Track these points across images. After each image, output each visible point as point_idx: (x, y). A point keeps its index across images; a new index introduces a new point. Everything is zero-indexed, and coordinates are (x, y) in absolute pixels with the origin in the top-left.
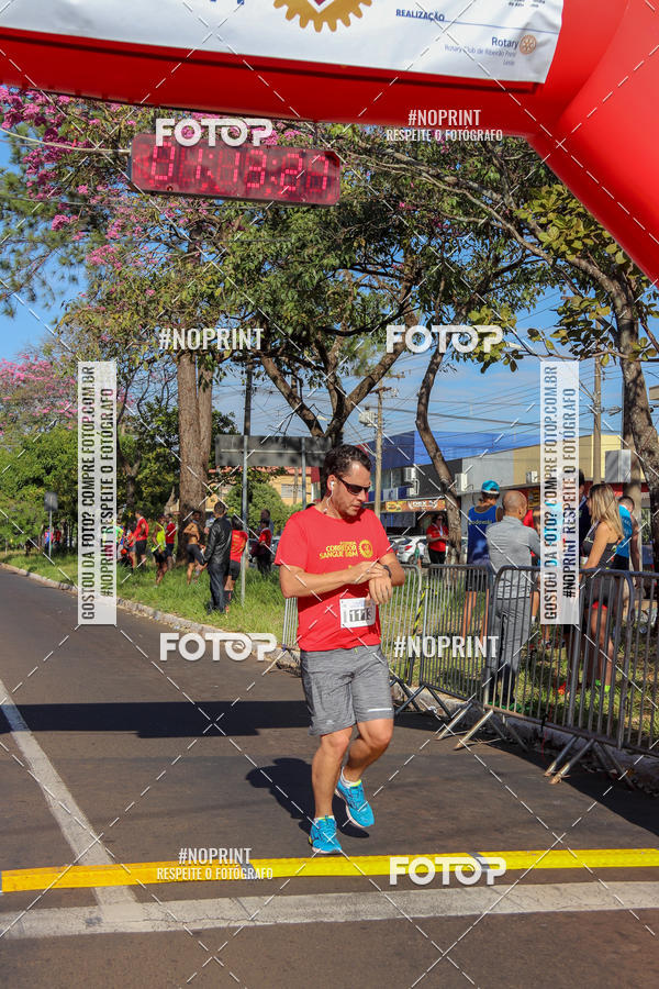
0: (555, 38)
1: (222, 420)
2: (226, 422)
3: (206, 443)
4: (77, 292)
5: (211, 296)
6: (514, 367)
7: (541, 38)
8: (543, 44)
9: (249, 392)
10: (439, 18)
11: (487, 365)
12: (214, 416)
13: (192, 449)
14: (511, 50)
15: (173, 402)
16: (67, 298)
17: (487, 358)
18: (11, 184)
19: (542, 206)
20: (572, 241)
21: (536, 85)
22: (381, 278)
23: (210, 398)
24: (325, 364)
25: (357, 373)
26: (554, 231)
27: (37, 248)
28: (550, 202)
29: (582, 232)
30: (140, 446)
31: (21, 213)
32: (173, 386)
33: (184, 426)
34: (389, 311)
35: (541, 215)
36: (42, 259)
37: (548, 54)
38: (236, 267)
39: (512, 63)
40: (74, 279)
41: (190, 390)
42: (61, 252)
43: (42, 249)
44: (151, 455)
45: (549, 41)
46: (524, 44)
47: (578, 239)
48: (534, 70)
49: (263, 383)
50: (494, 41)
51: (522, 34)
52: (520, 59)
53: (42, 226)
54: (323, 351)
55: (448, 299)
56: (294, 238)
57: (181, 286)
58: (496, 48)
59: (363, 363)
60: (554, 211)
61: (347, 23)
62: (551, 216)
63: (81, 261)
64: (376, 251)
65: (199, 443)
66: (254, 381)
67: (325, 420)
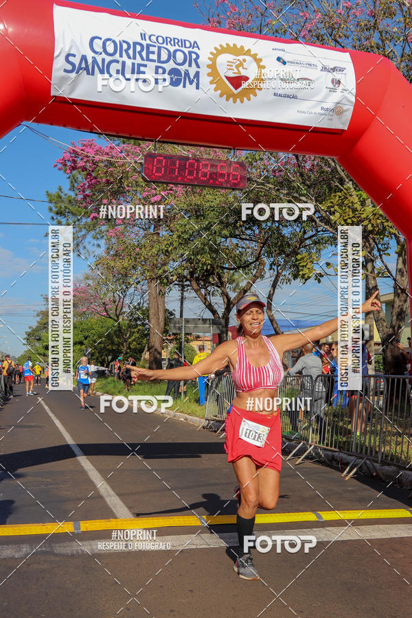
0: (352, 108)
1: (169, 313)
2: (171, 314)
3: (162, 324)
4: (101, 251)
5: (167, 251)
6: (319, 281)
7: (345, 108)
8: (346, 111)
9: (182, 300)
10: (294, 97)
11: (306, 280)
12: (166, 311)
13: (155, 326)
14: (331, 113)
15: (145, 305)
16: (96, 253)
17: (306, 276)
18: (70, 201)
19: (332, 202)
20: (347, 220)
21: (343, 131)
22: (247, 242)
23: (164, 302)
24: (221, 284)
25: (234, 290)
26: (337, 215)
27: (82, 231)
28: (336, 200)
29: (351, 215)
30: (130, 326)
31: (74, 214)
32: (146, 296)
33: (151, 316)
34: (251, 259)
35: (332, 207)
36: (84, 236)
37: (348, 116)
38: (179, 237)
39: (332, 120)
40: (99, 246)
41: (154, 298)
42: (93, 232)
43: (84, 232)
44: (136, 330)
45: (349, 109)
46: (337, 110)
47: (349, 218)
48: (342, 123)
49: (190, 294)
50: (322, 108)
51: (336, 106)
52: (335, 118)
53: (84, 220)
54: (220, 278)
55: (282, 252)
56: (207, 223)
57: (152, 247)
58: (322, 112)
59: (237, 285)
60: (337, 205)
61: (249, 99)
62: (336, 207)
63: (102, 237)
64: (246, 229)
65: (158, 323)
66: (185, 294)
67: (221, 311)
